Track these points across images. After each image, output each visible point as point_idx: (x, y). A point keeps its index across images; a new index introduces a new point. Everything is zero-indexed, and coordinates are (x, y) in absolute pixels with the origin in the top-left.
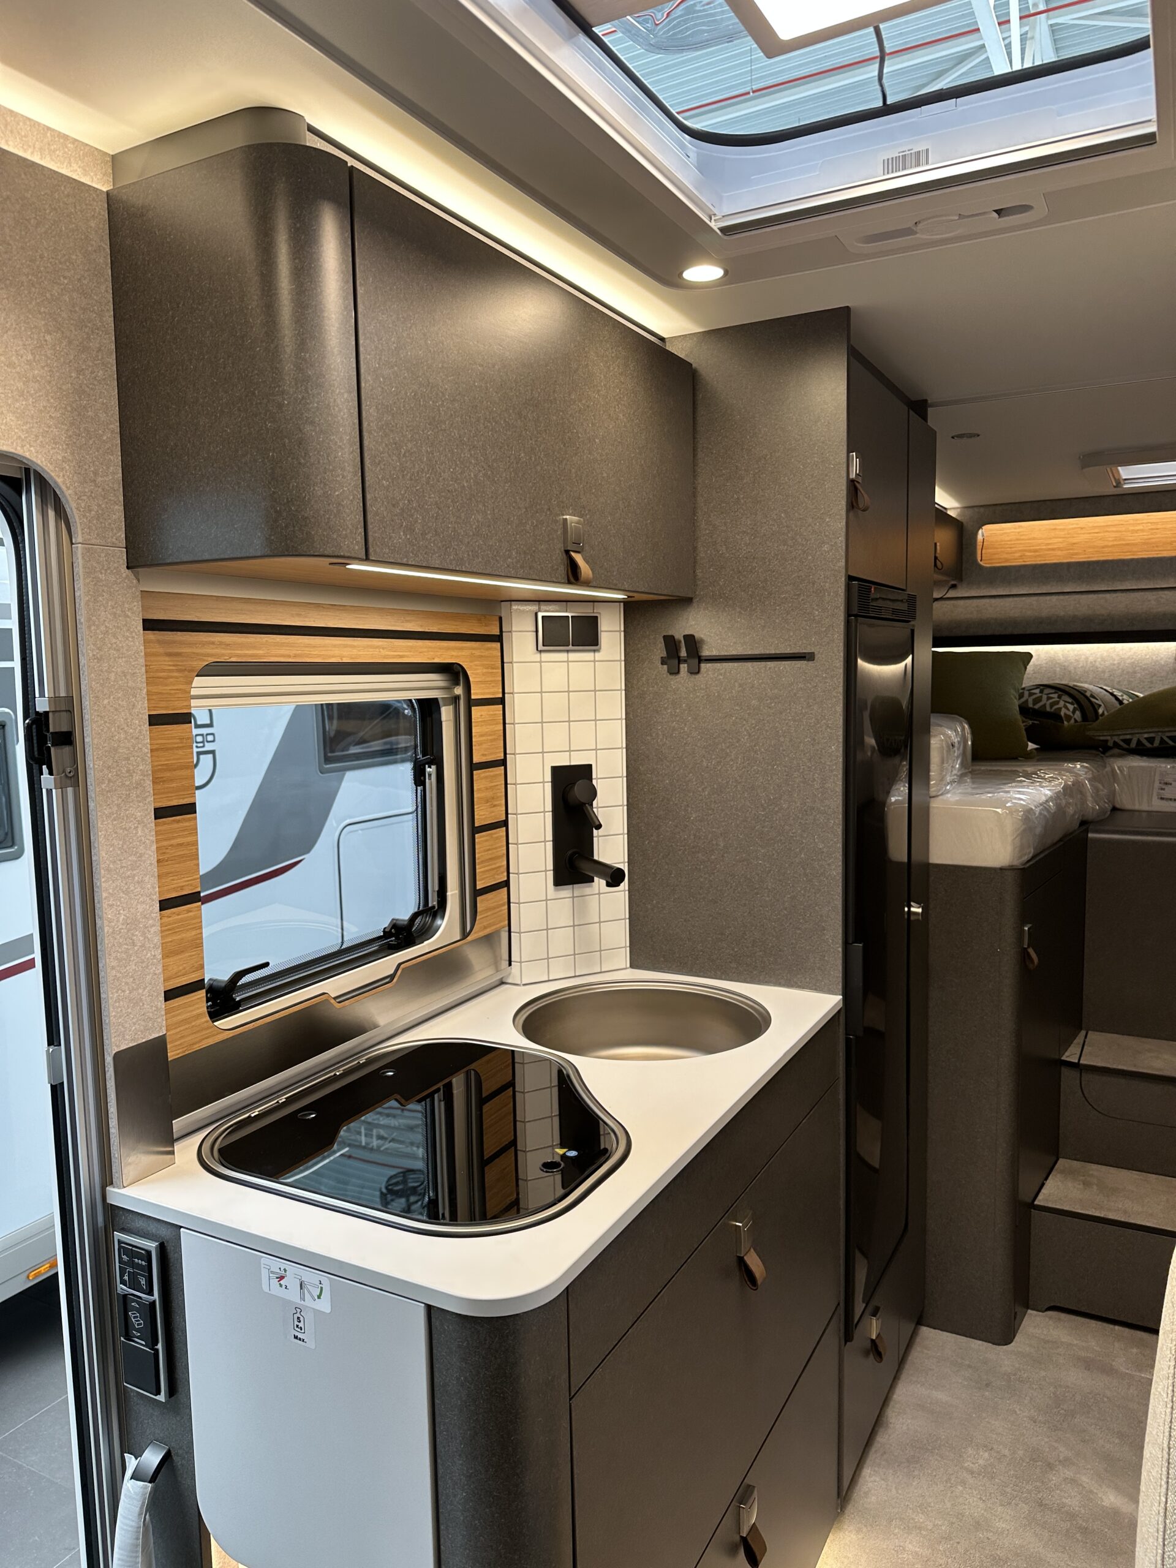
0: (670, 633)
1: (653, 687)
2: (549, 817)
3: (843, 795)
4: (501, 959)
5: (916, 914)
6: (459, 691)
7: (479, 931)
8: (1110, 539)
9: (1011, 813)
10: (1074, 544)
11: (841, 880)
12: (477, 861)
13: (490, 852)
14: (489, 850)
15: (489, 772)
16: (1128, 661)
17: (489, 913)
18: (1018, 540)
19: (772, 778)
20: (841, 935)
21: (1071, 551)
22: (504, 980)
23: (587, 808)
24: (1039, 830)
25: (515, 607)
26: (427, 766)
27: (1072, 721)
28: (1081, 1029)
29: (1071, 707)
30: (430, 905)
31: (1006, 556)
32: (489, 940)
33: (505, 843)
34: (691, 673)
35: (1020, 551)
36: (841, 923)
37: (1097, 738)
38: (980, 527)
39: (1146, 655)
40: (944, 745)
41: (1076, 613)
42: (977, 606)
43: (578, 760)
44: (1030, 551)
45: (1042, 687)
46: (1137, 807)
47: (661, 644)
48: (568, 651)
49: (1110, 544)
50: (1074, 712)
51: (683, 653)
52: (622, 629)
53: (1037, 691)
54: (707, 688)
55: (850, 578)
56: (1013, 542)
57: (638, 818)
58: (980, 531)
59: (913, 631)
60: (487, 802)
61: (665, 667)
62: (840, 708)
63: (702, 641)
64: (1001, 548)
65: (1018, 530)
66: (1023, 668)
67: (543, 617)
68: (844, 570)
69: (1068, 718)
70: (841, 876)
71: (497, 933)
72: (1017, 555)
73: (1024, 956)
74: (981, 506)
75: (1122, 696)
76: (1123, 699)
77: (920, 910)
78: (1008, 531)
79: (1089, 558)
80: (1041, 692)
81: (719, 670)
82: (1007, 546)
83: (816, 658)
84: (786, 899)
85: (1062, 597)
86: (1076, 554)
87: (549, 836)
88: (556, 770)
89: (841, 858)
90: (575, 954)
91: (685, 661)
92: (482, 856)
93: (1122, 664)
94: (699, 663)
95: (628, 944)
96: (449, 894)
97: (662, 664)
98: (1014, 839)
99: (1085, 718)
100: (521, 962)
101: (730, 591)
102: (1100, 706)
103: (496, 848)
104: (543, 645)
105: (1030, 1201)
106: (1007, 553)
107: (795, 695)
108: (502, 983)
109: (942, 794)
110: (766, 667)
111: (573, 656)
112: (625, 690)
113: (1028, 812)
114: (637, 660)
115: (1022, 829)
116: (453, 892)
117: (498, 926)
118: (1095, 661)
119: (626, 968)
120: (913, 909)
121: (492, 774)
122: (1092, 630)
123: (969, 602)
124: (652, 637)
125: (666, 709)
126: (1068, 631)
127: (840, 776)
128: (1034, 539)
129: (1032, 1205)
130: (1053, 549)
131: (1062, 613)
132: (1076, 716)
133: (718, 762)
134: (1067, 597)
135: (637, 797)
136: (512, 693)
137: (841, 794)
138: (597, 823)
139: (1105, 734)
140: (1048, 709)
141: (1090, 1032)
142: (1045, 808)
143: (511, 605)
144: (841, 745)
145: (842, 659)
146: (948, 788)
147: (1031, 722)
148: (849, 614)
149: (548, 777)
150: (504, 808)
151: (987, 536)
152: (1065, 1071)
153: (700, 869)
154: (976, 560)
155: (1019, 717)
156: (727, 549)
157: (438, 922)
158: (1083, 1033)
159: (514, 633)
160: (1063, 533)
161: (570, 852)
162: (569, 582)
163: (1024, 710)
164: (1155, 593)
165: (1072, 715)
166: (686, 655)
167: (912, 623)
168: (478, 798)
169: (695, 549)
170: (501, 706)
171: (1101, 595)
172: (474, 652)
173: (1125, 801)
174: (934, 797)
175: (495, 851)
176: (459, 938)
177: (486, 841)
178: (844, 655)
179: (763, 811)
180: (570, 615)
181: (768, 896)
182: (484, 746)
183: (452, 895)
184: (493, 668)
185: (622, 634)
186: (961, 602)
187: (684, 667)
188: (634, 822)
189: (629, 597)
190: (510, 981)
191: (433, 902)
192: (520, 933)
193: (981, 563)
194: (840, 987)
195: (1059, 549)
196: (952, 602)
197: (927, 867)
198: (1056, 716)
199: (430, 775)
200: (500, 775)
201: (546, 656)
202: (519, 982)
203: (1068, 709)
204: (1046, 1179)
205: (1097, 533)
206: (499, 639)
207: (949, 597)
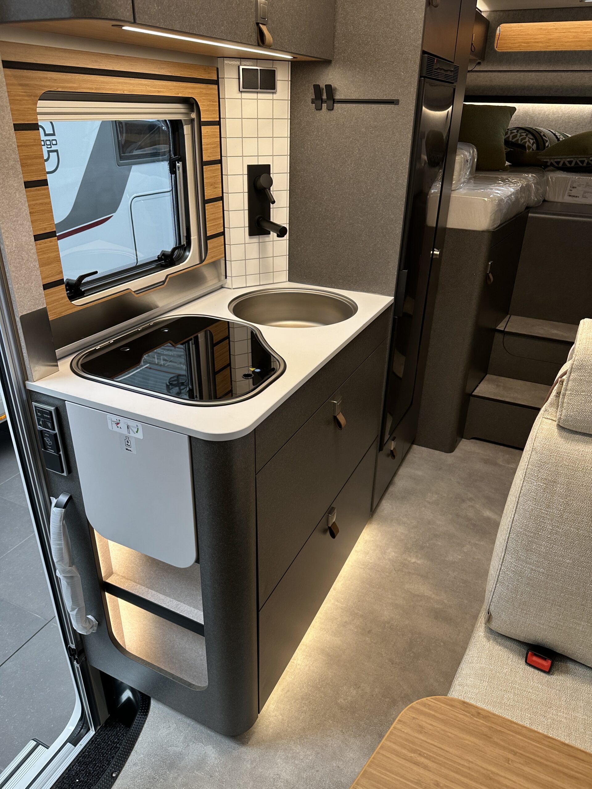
0: (317, 83)
1: (306, 118)
2: (246, 195)
3: (407, 187)
4: (221, 274)
5: (436, 255)
6: (194, 115)
7: (209, 259)
8: (570, 37)
9: (492, 201)
10: (550, 39)
11: (401, 236)
12: (207, 220)
13: (213, 215)
14: (213, 214)
15: (212, 167)
16: (567, 115)
17: (214, 250)
18: (519, 35)
19: (370, 176)
20: (397, 266)
21: (548, 44)
22: (223, 286)
23: (267, 190)
24: (504, 211)
25: (226, 62)
26: (177, 162)
27: (531, 150)
28: (508, 314)
29: (532, 141)
30: (182, 244)
31: (510, 45)
32: (215, 264)
33: (222, 210)
34: (328, 110)
35: (519, 42)
36: (398, 259)
37: (542, 160)
38: (499, 25)
39: (577, 112)
40: (463, 161)
41: (544, 84)
42: (490, 77)
43: (262, 162)
44: (525, 43)
45: (518, 129)
46: (556, 200)
47: (312, 91)
48: (257, 92)
49: (571, 40)
50: (533, 145)
51: (325, 97)
52: (290, 79)
53: (515, 131)
54: (337, 119)
55: (424, 52)
56: (516, 37)
57: (295, 198)
58: (498, 28)
59: (454, 89)
60: (212, 185)
61: (314, 105)
62: (410, 136)
63: (335, 89)
64: (509, 40)
65: (520, 29)
66: (510, 117)
67: (243, 69)
68: (420, 47)
69: (529, 147)
70: (401, 233)
71: (219, 260)
72: (517, 45)
73: (487, 277)
74: (501, 11)
75: (560, 136)
76: (560, 138)
77: (438, 253)
78: (514, 29)
79: (557, 49)
80: (517, 132)
81: (344, 108)
82: (513, 39)
83: (400, 103)
84: (371, 246)
85: (538, 74)
86: (550, 46)
87: (246, 207)
88: (250, 167)
89: (402, 223)
90: (260, 274)
91: (326, 102)
92: (210, 217)
93: (563, 117)
94: (334, 103)
95: (288, 269)
96: (192, 238)
97: (312, 103)
98: (491, 215)
99: (538, 148)
100: (232, 277)
101: (354, 57)
102: (547, 141)
103: (217, 213)
104: (243, 88)
105: (470, 393)
106: (512, 44)
107: (386, 125)
108: (222, 287)
109: (458, 189)
110: (371, 108)
111: (260, 96)
112: (290, 119)
113: (501, 200)
114: (298, 100)
115: (496, 210)
116: (194, 237)
117: (219, 257)
118: (549, 115)
119: (286, 282)
120: (435, 252)
121: (214, 168)
123: (486, 74)
124: (307, 85)
125: (313, 132)
126: (538, 95)
127: (407, 176)
128: (528, 34)
129: (471, 395)
130: (538, 42)
131: (536, 84)
132: (533, 147)
133: (341, 166)
134: (540, 73)
135: (295, 186)
136: (225, 118)
137: (406, 187)
138: (273, 200)
139: (547, 158)
140: (519, 142)
141: (512, 316)
142: (510, 198)
143: (224, 60)
144: (409, 158)
145: (414, 104)
146: (461, 185)
147: (509, 149)
148: (421, 76)
149: (246, 172)
150: (221, 189)
151: (502, 32)
152: (497, 334)
153: (327, 228)
154: (494, 47)
155: (503, 146)
156: (354, 28)
157: (187, 253)
158: (509, 316)
159: (226, 79)
160: (545, 32)
161: (258, 216)
162: (259, 45)
163: (507, 142)
165: (531, 146)
166: (326, 98)
167: (455, 84)
168: (207, 183)
169: (335, 27)
170: (219, 126)
171: (559, 74)
172: (202, 90)
173: (551, 197)
174: (453, 191)
175: (216, 214)
176: (198, 263)
177: (212, 208)
178: (416, 102)
179: (363, 196)
180: (259, 68)
181: (362, 244)
182: (209, 151)
183: (194, 239)
184: (213, 102)
185: (290, 82)
186: (482, 74)
187: (324, 106)
188: (293, 200)
189: (294, 58)
190: (226, 286)
191: (184, 242)
192: (231, 261)
193: (496, 49)
194: (394, 293)
195: (541, 42)
196: (478, 73)
197: (445, 229)
198: (523, 147)
199: (179, 168)
200: (218, 169)
201: (245, 95)
202: (231, 287)
203: (530, 143)
204: (479, 383)
205: (564, 33)
206: (216, 82)
207: (476, 70)
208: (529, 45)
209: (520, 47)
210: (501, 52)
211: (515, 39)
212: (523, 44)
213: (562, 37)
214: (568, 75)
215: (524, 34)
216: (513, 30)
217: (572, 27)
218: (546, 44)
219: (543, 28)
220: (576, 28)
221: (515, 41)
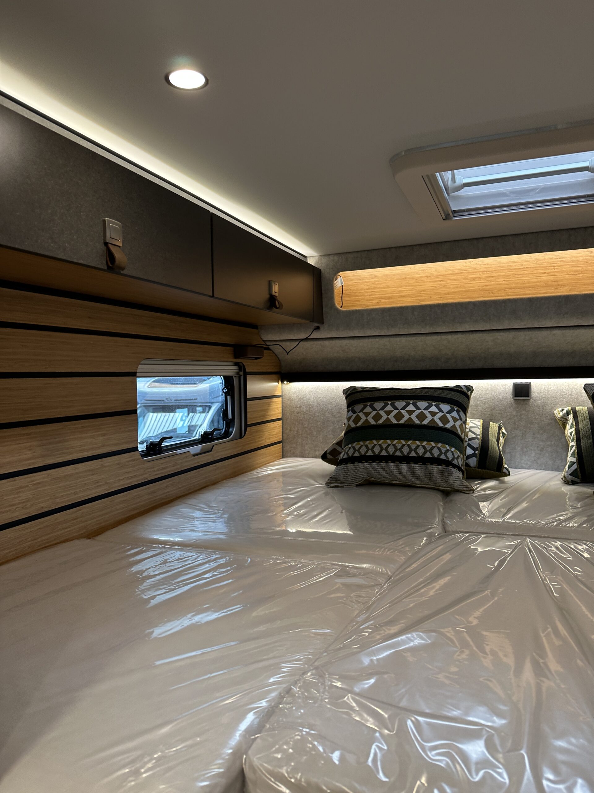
10: (422, 291)
18: (375, 288)
21: (419, 298)
31: (366, 302)
35: (378, 298)
38: (337, 274)
41: (425, 353)
44: (385, 298)
49: (452, 290)
56: (370, 291)
58: (338, 277)
64: (361, 296)
72: (375, 301)
74: (335, 254)
78: (367, 280)
85: (409, 339)
86: (423, 299)
106: (367, 300)
122: (439, 368)
123: (333, 342)
128: (388, 287)
130: (404, 296)
131: (413, 353)
134: (416, 337)
154: (334, 305)
164: (492, 334)
171: (444, 337)
186: (327, 343)
193: (340, 307)
195: (409, 296)
196: (319, 342)
205: (440, 281)
207: (315, 337)
208: (392, 300)
209: (380, 304)
210: (346, 311)
211: (370, 294)
212: (383, 301)
213: (438, 288)
214: (458, 338)
215: (381, 286)
216: (365, 282)
217: (451, 272)
218: (417, 298)
219: (408, 277)
220: (457, 274)
221: (372, 297)
